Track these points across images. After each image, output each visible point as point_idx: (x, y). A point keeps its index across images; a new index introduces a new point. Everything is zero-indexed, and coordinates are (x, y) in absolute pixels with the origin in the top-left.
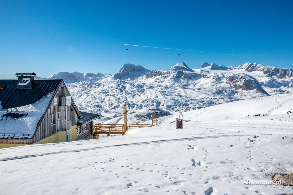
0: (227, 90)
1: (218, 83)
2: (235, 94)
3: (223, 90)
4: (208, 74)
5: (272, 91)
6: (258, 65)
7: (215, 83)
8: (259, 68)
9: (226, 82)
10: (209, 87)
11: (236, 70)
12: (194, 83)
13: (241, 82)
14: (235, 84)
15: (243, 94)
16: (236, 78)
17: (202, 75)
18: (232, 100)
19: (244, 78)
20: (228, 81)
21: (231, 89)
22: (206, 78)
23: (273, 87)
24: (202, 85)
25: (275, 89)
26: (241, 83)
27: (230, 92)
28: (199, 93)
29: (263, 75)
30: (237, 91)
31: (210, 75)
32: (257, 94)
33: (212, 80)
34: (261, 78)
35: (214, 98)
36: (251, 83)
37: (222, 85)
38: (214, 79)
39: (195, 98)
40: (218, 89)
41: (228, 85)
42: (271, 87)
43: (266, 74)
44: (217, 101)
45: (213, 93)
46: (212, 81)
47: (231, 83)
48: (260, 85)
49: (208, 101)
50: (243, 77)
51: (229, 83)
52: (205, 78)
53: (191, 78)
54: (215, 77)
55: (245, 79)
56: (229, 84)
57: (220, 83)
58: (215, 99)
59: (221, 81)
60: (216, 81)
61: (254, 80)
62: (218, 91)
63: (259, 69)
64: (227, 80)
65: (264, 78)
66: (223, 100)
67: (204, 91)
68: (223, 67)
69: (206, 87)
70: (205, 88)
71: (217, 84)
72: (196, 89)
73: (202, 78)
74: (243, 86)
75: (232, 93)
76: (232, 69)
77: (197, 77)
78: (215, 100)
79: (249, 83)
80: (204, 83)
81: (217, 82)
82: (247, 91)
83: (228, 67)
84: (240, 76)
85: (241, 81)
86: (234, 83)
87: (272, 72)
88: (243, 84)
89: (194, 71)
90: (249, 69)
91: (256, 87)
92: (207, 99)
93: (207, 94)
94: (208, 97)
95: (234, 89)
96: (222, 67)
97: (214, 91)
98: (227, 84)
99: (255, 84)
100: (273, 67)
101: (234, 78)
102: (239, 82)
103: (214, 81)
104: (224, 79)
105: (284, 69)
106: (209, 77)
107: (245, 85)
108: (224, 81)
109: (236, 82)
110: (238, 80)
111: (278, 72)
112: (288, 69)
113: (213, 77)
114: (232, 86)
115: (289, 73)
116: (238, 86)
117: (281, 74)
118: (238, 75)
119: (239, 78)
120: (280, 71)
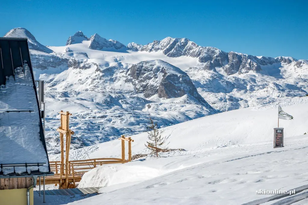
0: (127, 96)
1: (108, 82)
2: (144, 107)
3: (119, 98)
4: (85, 60)
5: (216, 99)
6: (190, 43)
7: (102, 81)
8: (190, 49)
9: (125, 79)
10: (87, 90)
11: (144, 52)
12: (53, 79)
13: (157, 80)
14: (144, 83)
15: (161, 107)
16: (146, 70)
17: (71, 60)
18: (138, 119)
19: (162, 71)
20: (129, 77)
21: (135, 95)
22: (80, 68)
23: (219, 92)
24: (72, 85)
25: (221, 95)
26: (156, 82)
27: (134, 101)
28: (65, 104)
29: (198, 65)
30: (147, 99)
31: (90, 61)
32: (188, 106)
33: (95, 75)
34: (196, 72)
35: (101, 115)
36: (176, 82)
37: (117, 85)
38: (99, 72)
39: (55, 116)
40: (107, 95)
41: (130, 87)
42: (213, 92)
43: (205, 64)
44: (106, 123)
45: (98, 104)
46: (93, 76)
47: (137, 82)
48: (193, 86)
49: (86, 123)
50: (161, 69)
51: (132, 82)
52: (78, 70)
53: (46, 68)
54: (100, 66)
55: (166, 73)
56: (131, 84)
57: (112, 80)
58: (102, 117)
59: (114, 76)
60: (103, 76)
61: (183, 77)
62: (109, 100)
63: (191, 51)
64: (128, 73)
65: (200, 71)
66: (119, 121)
67: (78, 99)
68: (118, 46)
69: (80, 91)
70: (79, 93)
71: (106, 84)
72: (58, 95)
73: (70, 69)
74: (160, 88)
75: (138, 104)
76: (137, 50)
77: (59, 65)
78: (103, 120)
79: (173, 83)
80: (77, 81)
81: (107, 78)
82: (169, 100)
83: (129, 45)
84: (155, 67)
85: (157, 78)
86: (141, 81)
87: (216, 60)
88: (162, 84)
89: (51, 51)
90: (171, 52)
91: (186, 90)
92: (83, 118)
93: (84, 106)
94: (86, 113)
95: (141, 96)
96: (114, 45)
97: (100, 98)
98: (127, 84)
99: (184, 83)
100: (218, 50)
101: (141, 70)
102: (152, 80)
103: (99, 75)
104: (121, 73)
105: (237, 53)
106: (86, 66)
107: (166, 87)
108: (121, 76)
109: (145, 80)
110: (151, 75)
111: (226, 61)
112: (245, 54)
113: (97, 66)
114: (139, 87)
115: (245, 63)
116: (151, 88)
117: (232, 64)
118: (150, 64)
119: (151, 70)
120: (231, 57)
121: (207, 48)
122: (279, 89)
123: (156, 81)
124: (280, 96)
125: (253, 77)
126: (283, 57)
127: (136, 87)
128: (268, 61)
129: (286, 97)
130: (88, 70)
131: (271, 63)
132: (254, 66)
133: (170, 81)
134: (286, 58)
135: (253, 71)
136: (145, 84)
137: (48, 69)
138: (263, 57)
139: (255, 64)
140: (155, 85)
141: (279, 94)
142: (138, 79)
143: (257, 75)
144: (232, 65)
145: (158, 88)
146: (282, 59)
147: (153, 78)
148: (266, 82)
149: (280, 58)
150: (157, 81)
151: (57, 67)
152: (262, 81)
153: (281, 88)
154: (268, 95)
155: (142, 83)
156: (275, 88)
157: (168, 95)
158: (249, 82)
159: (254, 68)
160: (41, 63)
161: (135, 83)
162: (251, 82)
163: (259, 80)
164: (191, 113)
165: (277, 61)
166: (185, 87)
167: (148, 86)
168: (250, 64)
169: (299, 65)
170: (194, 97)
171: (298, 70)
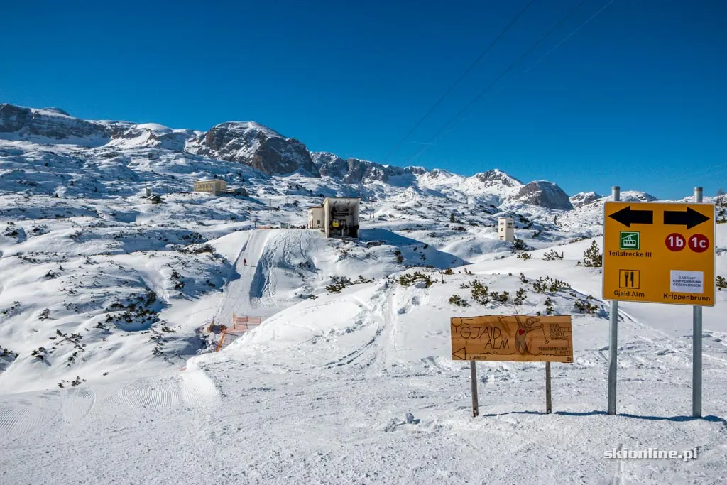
4: (133, 126)
9: (196, 150)
13: (250, 149)
14: (229, 155)
16: (233, 135)
17: (110, 127)
19: (259, 136)
20: (204, 147)
22: (123, 137)
26: (248, 152)
31: (141, 127)
33: (145, 143)
36: (283, 150)
38: (153, 140)
47: (216, 154)
50: (257, 133)
51: (209, 154)
52: (120, 139)
54: (156, 131)
55: (264, 139)
60: (159, 145)
64: (202, 142)
74: (255, 159)
77: (89, 133)
79: (276, 151)
84: (247, 131)
85: (250, 146)
86: (224, 152)
87: (332, 168)
88: (258, 153)
91: (298, 162)
99: (295, 153)
100: (335, 156)
101: (224, 135)
102: (241, 150)
103: (153, 144)
104: (190, 141)
105: (358, 160)
106: (134, 133)
107: (264, 158)
108: (190, 146)
109: (230, 150)
110: (240, 143)
111: (344, 170)
112: (368, 161)
113: (151, 131)
115: (370, 171)
116: (240, 162)
117: (353, 172)
118: (239, 126)
119: (241, 135)
120: (351, 165)
121: (321, 153)
122: (420, 194)
123: (248, 150)
125: (380, 187)
126: (414, 167)
128: (395, 171)
130: (136, 138)
131: (399, 174)
132: (381, 174)
133: (272, 148)
134: (418, 168)
135: (379, 181)
136: (231, 155)
137: (68, 138)
138: (390, 166)
140: (247, 156)
142: (217, 149)
143: (384, 185)
144: (353, 174)
145: (251, 161)
146: (412, 169)
147: (244, 147)
148: (395, 193)
149: (409, 167)
150: (251, 151)
151: (85, 136)
152: (391, 191)
153: (423, 193)
155: (225, 155)
156: (416, 192)
157: (268, 171)
158: (376, 191)
159: (381, 177)
160: (55, 127)
161: (213, 155)
162: (379, 192)
163: (387, 191)
165: (406, 171)
167: (235, 159)
168: (375, 172)
169: (434, 175)
170: (312, 174)
171: (433, 181)
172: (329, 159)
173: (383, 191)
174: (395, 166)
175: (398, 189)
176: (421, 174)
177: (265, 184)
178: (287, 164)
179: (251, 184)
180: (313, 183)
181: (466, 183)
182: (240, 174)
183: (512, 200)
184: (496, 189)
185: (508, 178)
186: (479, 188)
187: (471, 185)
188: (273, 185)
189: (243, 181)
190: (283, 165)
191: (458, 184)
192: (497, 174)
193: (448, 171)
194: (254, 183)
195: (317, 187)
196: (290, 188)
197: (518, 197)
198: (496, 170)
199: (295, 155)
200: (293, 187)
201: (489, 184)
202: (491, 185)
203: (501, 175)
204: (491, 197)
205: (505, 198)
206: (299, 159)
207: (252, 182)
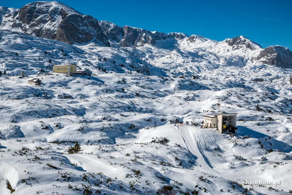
9: (12, 23)
14: (37, 28)
16: (40, 12)
19: (61, 14)
20: (18, 22)
32: (99, 49)
36: (81, 24)
47: (27, 27)
50: (59, 10)
51: (22, 27)
56: (19, 29)
64: (16, 17)
74: (58, 33)
79: (76, 25)
84: (51, 9)
85: (54, 21)
86: (34, 25)
87: (110, 34)
88: (61, 26)
91: (93, 34)
98: (14, 30)
99: (90, 26)
100: (113, 24)
101: (34, 12)
102: (47, 24)
104: (6, 17)
105: (131, 27)
107: (66, 30)
108: (7, 20)
109: (39, 24)
110: (46, 18)
111: (121, 35)
112: (139, 29)
114: (30, 33)
115: (141, 36)
116: (47, 34)
117: (128, 37)
118: (45, 5)
119: (47, 12)
120: (126, 31)
121: (102, 22)
122: (183, 56)
123: (53, 24)
124: (186, 62)
125: (149, 49)
126: (176, 33)
127: (27, 32)
128: (161, 36)
129: (192, 63)
131: (164, 38)
132: (150, 39)
133: (72, 22)
134: (179, 34)
135: (149, 44)
136: (39, 28)
138: (157, 32)
139: (150, 38)
140: (52, 29)
141: (184, 59)
142: (28, 24)
143: (153, 48)
144: (128, 39)
145: (56, 32)
146: (174, 35)
147: (49, 22)
148: (162, 54)
149: (172, 33)
150: (55, 24)
152: (158, 53)
153: (184, 55)
154: (172, 61)
155: (35, 27)
156: (179, 54)
158: (147, 52)
159: (150, 41)
161: (25, 28)
162: (149, 53)
163: (155, 52)
164: (106, 54)
165: (170, 36)
166: (92, 31)
167: (43, 31)
168: (145, 38)
169: (192, 40)
170: (104, 43)
171: (191, 44)
172: (108, 26)
173: (152, 53)
174: (160, 32)
175: (164, 51)
176: (181, 39)
177: (81, 57)
178: (84, 36)
179: (71, 57)
180: (108, 52)
181: (217, 46)
182: (63, 50)
183: (254, 61)
184: (240, 52)
185: (251, 43)
186: (228, 51)
187: (222, 49)
188: (86, 58)
189: (65, 55)
190: (81, 36)
191: (211, 47)
192: (242, 40)
193: (203, 36)
194: (73, 57)
195: (111, 55)
196: (100, 60)
197: (258, 58)
198: (241, 37)
199: (90, 28)
200: (102, 60)
201: (236, 47)
202: (238, 48)
203: (245, 41)
204: (237, 58)
205: (248, 59)
206: (93, 32)
207: (71, 56)
